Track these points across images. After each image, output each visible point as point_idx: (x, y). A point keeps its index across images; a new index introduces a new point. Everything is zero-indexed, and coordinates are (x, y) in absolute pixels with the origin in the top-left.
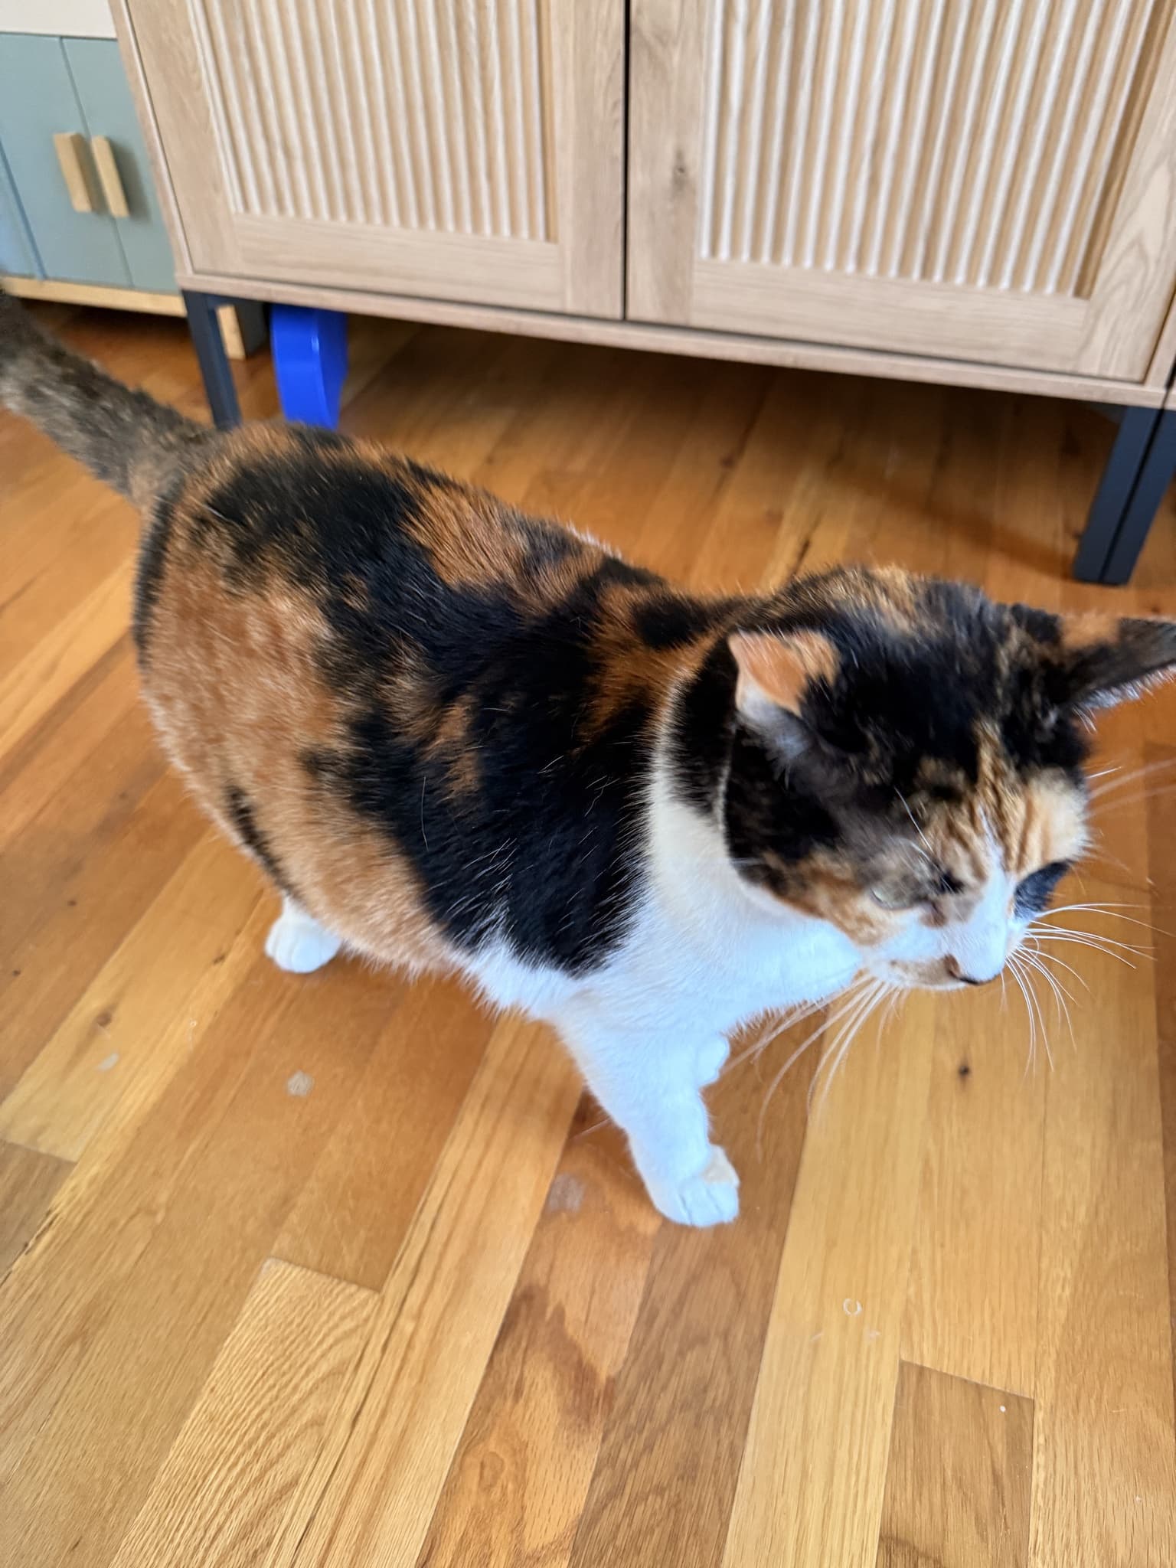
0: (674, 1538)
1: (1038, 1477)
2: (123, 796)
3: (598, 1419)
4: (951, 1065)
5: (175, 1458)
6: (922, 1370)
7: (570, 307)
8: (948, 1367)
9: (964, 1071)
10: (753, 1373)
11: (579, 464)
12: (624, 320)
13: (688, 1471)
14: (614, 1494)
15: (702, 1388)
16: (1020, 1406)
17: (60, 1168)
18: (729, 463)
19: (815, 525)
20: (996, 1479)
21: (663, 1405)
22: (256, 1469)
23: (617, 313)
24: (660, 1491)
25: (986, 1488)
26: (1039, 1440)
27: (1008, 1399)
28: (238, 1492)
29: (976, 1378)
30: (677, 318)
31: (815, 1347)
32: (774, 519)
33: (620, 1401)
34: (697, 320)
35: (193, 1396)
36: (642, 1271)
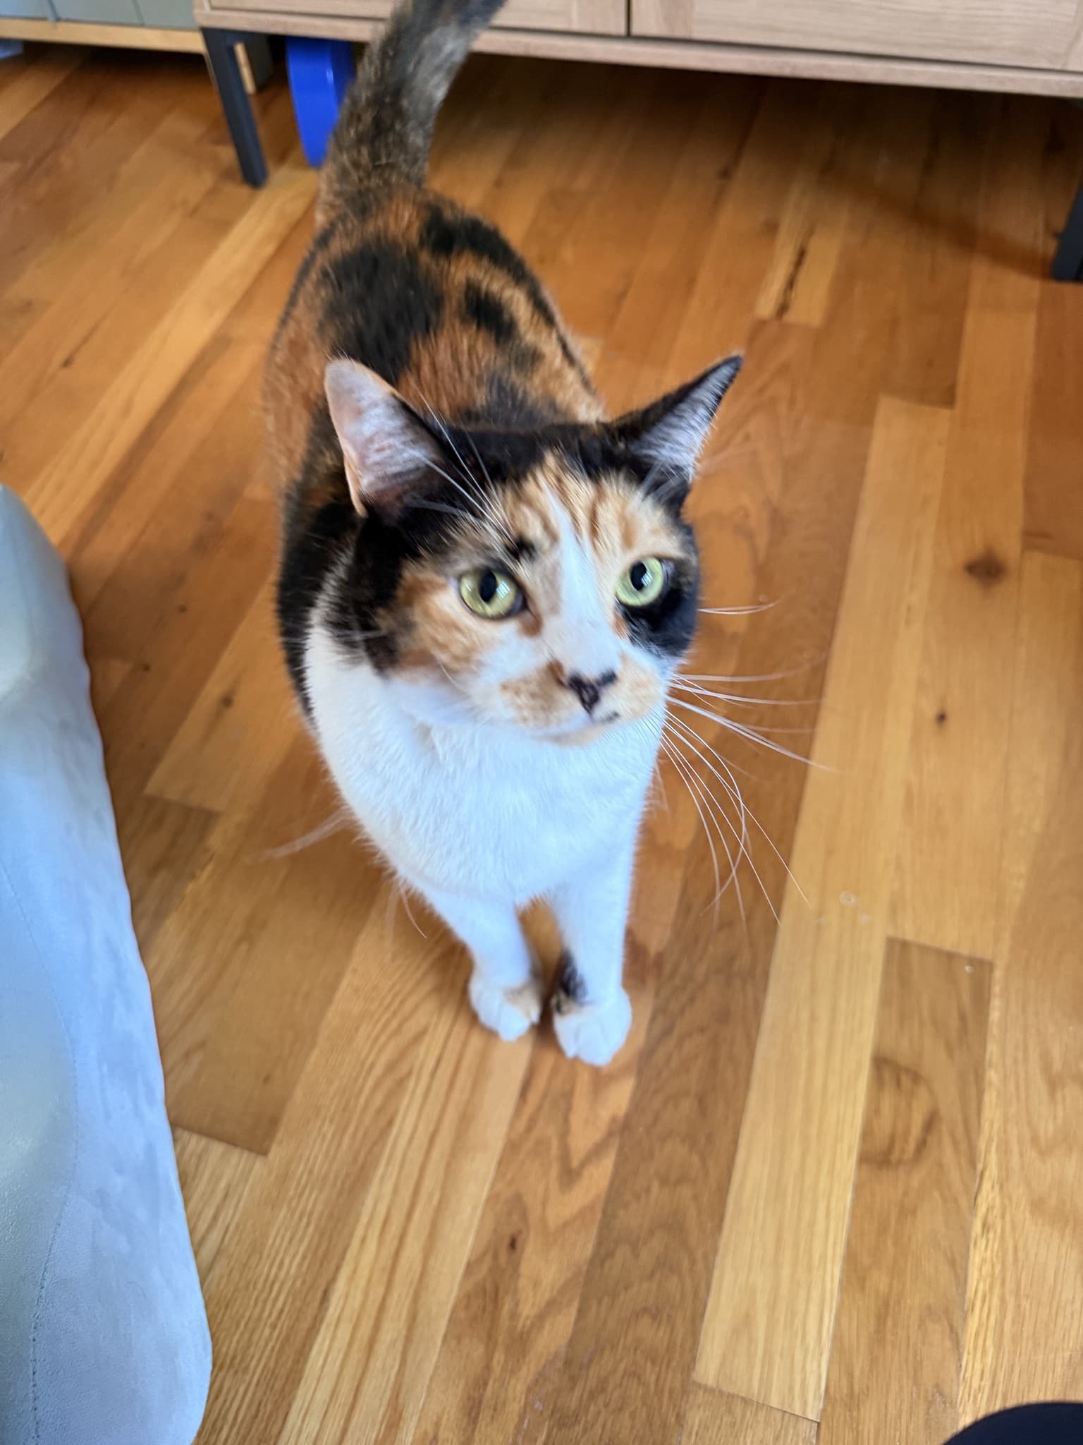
0: (714, 1063)
1: (995, 1015)
2: (210, 516)
3: (651, 983)
4: (930, 712)
5: (332, 1017)
6: (905, 945)
7: (576, 27)
8: (925, 940)
9: (942, 718)
10: (770, 947)
11: (582, 183)
12: (629, 36)
13: (724, 1016)
14: (667, 1032)
15: (732, 959)
16: (982, 967)
17: (208, 818)
18: (725, 174)
19: (810, 233)
20: (962, 1018)
21: (701, 970)
22: (394, 1024)
23: (622, 30)
24: (702, 1030)
25: (954, 1023)
26: (997, 989)
27: (972, 961)
28: (383, 1038)
29: (947, 946)
30: (679, 33)
31: (819, 928)
32: (771, 228)
33: (668, 968)
34: (697, 34)
35: (339, 976)
36: (678, 874)
